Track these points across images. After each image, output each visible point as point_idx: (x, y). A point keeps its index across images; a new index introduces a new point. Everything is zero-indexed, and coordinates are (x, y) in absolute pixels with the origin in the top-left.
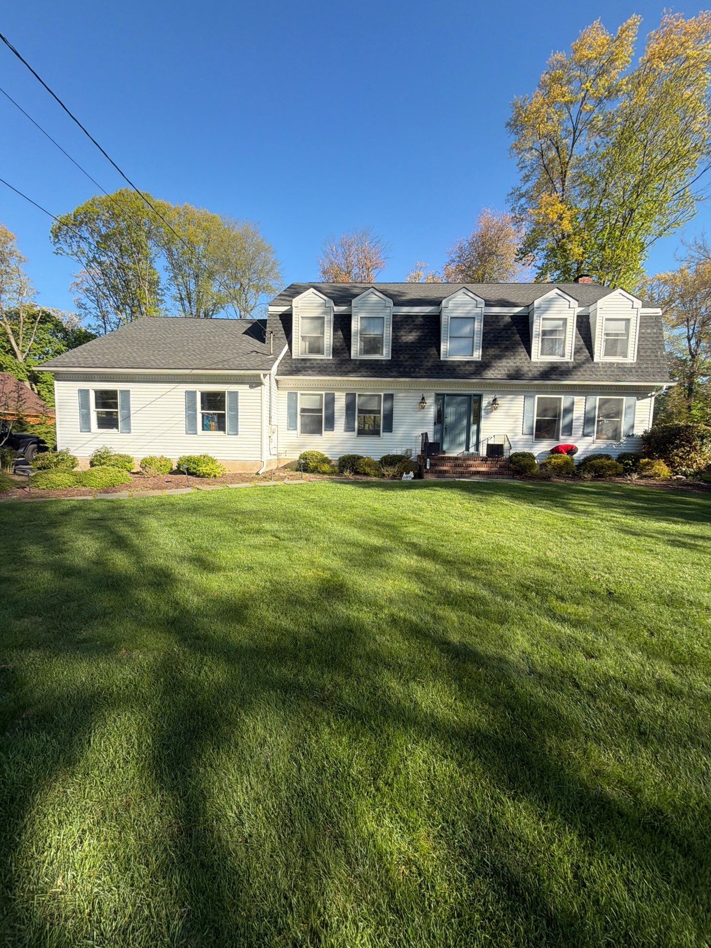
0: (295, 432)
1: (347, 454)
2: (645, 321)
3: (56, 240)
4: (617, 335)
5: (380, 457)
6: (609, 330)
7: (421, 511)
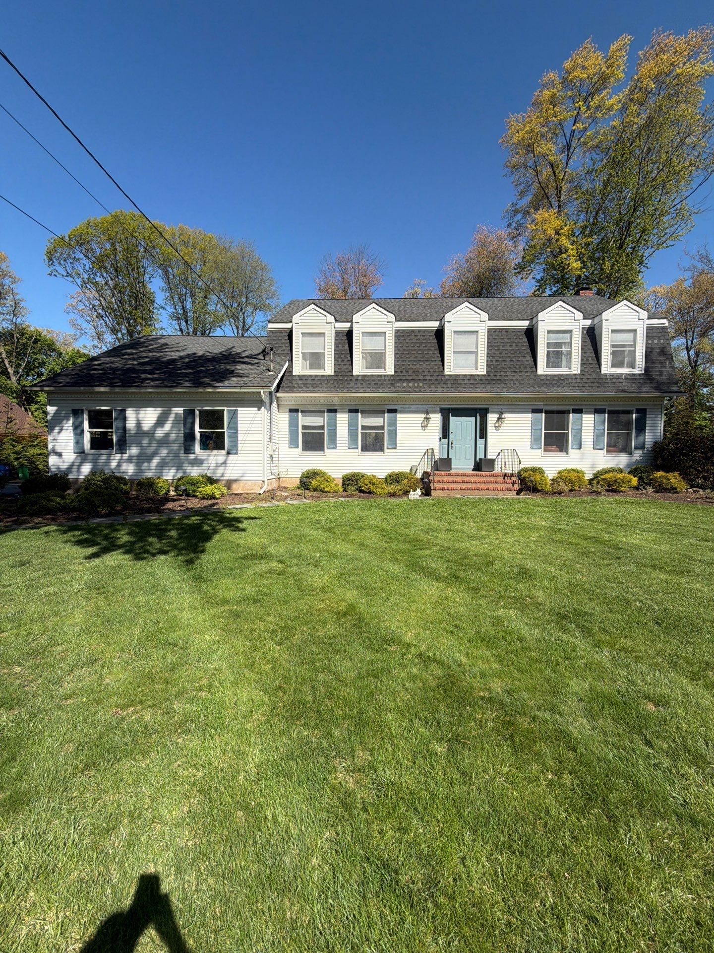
0: (296, 450)
1: (351, 471)
2: (651, 332)
3: (51, 263)
4: (624, 346)
5: (386, 474)
6: (616, 341)
7: (433, 531)
